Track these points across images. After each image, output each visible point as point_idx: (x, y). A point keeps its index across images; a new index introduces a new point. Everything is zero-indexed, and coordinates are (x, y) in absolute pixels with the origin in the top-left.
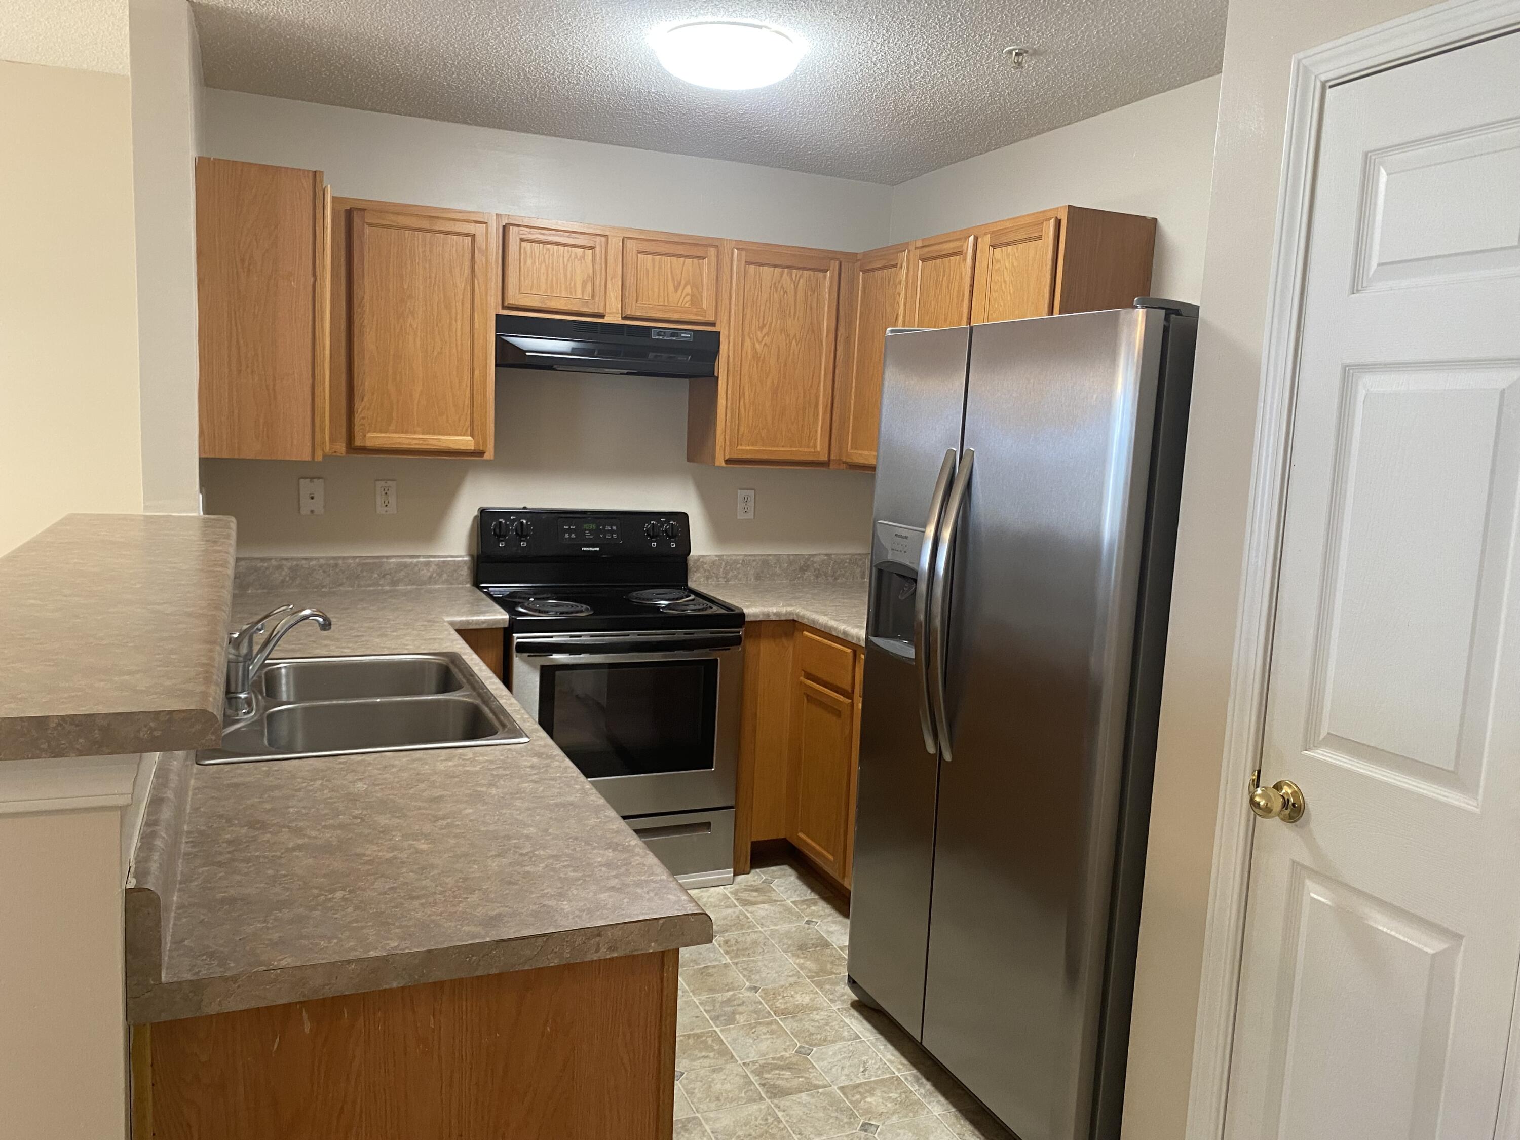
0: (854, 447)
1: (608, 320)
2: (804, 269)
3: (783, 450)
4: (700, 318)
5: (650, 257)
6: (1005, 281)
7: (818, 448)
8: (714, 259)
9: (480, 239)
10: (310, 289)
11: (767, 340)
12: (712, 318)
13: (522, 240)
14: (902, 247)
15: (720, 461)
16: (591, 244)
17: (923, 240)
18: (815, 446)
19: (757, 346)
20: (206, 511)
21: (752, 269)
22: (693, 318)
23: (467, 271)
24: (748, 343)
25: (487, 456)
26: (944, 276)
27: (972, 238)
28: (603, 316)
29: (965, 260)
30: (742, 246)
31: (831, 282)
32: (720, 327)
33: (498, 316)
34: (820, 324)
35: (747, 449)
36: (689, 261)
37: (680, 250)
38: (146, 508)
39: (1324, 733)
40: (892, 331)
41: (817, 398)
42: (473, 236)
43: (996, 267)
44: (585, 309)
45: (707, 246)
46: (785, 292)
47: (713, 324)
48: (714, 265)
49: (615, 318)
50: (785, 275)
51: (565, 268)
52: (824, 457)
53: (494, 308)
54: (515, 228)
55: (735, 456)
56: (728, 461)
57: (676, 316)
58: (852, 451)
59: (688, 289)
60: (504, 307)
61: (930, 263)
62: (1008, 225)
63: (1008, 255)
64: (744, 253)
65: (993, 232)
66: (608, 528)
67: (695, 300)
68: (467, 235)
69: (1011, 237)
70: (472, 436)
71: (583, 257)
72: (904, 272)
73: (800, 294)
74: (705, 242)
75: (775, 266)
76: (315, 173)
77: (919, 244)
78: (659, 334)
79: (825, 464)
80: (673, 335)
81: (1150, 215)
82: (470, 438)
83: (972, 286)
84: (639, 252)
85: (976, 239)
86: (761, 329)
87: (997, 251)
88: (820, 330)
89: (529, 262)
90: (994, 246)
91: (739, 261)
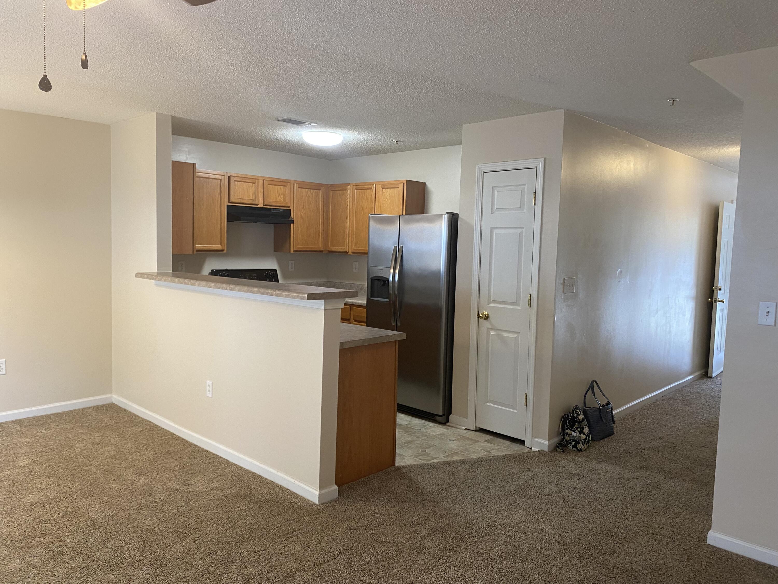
0: (332, 245)
1: (259, 206)
2: (314, 189)
3: (311, 247)
4: (286, 205)
5: (271, 186)
6: (387, 199)
7: (320, 246)
8: (289, 186)
9: (223, 181)
10: (192, 200)
11: (304, 212)
12: (289, 205)
13: (235, 181)
14: (348, 184)
15: (292, 251)
16: (254, 182)
17: (355, 183)
18: (319, 246)
19: (302, 214)
20: (173, 271)
21: (300, 189)
22: (284, 205)
23: (219, 191)
24: (299, 213)
25: (225, 252)
26: (365, 195)
27: (374, 185)
28: (257, 205)
29: (372, 191)
30: (297, 182)
31: (322, 193)
32: (291, 208)
33: (228, 206)
34: (319, 207)
35: (300, 247)
36: (282, 187)
37: (280, 184)
38: (158, 270)
39: (492, 300)
40: (371, 215)
41: (319, 230)
42: (221, 180)
43: (384, 194)
44: (253, 203)
45: (287, 182)
46: (309, 197)
47: (289, 207)
48: (289, 188)
49: (261, 206)
50: (309, 192)
51: (247, 189)
52: (321, 249)
53: (226, 203)
54: (233, 177)
55: (297, 249)
56: (294, 251)
57: (279, 205)
58: (331, 247)
59: (282, 196)
60: (229, 202)
61: (359, 191)
62: (387, 183)
63: (388, 191)
64: (297, 185)
65: (382, 184)
66: (253, 275)
67: (284, 199)
68: (219, 179)
69: (389, 186)
70: (221, 244)
71: (252, 186)
72: (349, 192)
73: (313, 197)
74: (286, 181)
75: (306, 188)
76: (194, 164)
77: (354, 184)
78: (274, 210)
79: (321, 251)
80: (277, 211)
81: (424, 182)
82: (220, 246)
83: (375, 199)
84: (268, 184)
85: (376, 185)
86: (303, 208)
87: (384, 190)
88: (319, 208)
89: (237, 188)
90: (383, 188)
91: (296, 187)
